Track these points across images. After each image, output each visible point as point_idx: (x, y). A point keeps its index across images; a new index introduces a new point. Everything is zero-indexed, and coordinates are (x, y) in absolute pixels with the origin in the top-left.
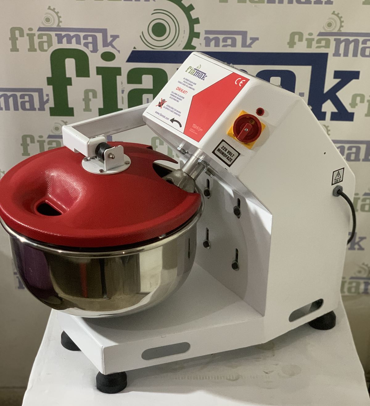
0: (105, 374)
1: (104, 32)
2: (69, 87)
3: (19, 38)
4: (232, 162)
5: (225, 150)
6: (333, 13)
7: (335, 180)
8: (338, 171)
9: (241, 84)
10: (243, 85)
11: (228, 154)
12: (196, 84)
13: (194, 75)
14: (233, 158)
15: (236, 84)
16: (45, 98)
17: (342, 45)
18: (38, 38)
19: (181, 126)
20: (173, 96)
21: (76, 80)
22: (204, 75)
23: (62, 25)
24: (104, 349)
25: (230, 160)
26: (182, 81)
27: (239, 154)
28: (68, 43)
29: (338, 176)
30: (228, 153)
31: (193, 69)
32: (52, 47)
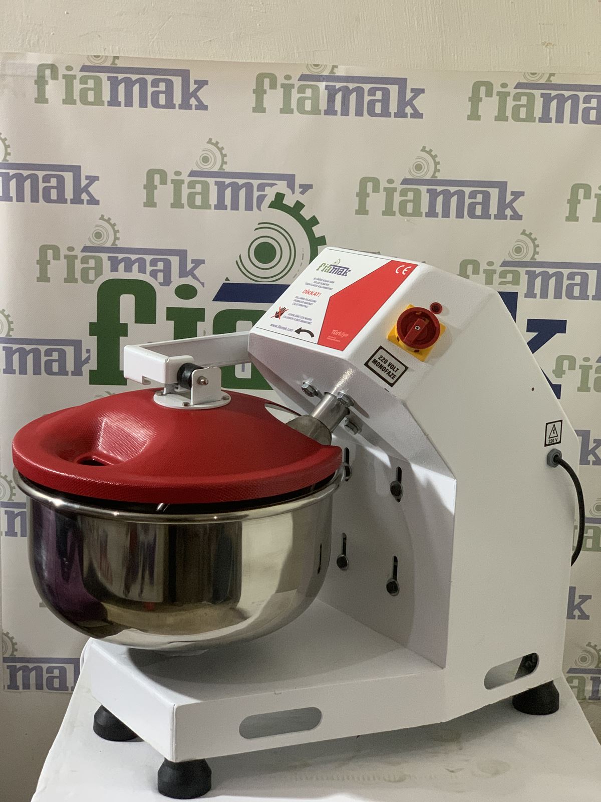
0: (174, 762)
1: (182, 254)
2: (122, 339)
3: (52, 262)
4: (395, 379)
5: (384, 361)
6: (524, 233)
7: (549, 438)
8: (553, 424)
9: (405, 272)
10: (408, 273)
11: (389, 368)
12: (333, 282)
13: (330, 272)
14: (398, 374)
15: (397, 272)
16: (84, 356)
17: (538, 281)
18: (82, 263)
19: (312, 335)
20: (298, 301)
21: (134, 328)
22: (345, 270)
23: (120, 244)
24: (177, 709)
25: (392, 376)
26: (312, 282)
27: (406, 368)
28: (126, 271)
29: (554, 433)
30: (388, 366)
31: (328, 266)
32: (101, 276)
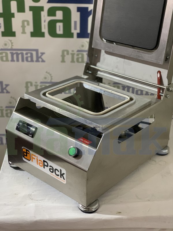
2: (13, 19)
21: (17, 15)
